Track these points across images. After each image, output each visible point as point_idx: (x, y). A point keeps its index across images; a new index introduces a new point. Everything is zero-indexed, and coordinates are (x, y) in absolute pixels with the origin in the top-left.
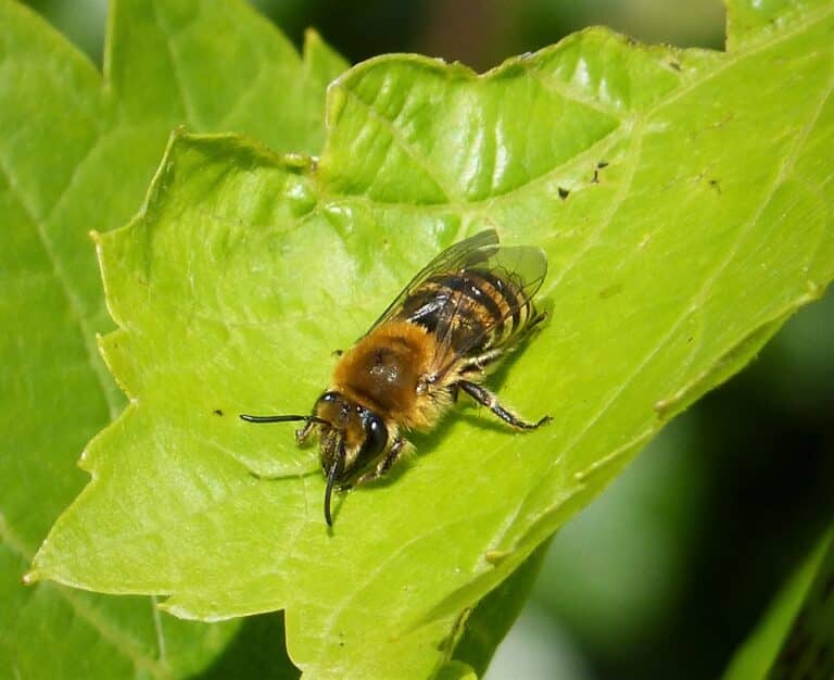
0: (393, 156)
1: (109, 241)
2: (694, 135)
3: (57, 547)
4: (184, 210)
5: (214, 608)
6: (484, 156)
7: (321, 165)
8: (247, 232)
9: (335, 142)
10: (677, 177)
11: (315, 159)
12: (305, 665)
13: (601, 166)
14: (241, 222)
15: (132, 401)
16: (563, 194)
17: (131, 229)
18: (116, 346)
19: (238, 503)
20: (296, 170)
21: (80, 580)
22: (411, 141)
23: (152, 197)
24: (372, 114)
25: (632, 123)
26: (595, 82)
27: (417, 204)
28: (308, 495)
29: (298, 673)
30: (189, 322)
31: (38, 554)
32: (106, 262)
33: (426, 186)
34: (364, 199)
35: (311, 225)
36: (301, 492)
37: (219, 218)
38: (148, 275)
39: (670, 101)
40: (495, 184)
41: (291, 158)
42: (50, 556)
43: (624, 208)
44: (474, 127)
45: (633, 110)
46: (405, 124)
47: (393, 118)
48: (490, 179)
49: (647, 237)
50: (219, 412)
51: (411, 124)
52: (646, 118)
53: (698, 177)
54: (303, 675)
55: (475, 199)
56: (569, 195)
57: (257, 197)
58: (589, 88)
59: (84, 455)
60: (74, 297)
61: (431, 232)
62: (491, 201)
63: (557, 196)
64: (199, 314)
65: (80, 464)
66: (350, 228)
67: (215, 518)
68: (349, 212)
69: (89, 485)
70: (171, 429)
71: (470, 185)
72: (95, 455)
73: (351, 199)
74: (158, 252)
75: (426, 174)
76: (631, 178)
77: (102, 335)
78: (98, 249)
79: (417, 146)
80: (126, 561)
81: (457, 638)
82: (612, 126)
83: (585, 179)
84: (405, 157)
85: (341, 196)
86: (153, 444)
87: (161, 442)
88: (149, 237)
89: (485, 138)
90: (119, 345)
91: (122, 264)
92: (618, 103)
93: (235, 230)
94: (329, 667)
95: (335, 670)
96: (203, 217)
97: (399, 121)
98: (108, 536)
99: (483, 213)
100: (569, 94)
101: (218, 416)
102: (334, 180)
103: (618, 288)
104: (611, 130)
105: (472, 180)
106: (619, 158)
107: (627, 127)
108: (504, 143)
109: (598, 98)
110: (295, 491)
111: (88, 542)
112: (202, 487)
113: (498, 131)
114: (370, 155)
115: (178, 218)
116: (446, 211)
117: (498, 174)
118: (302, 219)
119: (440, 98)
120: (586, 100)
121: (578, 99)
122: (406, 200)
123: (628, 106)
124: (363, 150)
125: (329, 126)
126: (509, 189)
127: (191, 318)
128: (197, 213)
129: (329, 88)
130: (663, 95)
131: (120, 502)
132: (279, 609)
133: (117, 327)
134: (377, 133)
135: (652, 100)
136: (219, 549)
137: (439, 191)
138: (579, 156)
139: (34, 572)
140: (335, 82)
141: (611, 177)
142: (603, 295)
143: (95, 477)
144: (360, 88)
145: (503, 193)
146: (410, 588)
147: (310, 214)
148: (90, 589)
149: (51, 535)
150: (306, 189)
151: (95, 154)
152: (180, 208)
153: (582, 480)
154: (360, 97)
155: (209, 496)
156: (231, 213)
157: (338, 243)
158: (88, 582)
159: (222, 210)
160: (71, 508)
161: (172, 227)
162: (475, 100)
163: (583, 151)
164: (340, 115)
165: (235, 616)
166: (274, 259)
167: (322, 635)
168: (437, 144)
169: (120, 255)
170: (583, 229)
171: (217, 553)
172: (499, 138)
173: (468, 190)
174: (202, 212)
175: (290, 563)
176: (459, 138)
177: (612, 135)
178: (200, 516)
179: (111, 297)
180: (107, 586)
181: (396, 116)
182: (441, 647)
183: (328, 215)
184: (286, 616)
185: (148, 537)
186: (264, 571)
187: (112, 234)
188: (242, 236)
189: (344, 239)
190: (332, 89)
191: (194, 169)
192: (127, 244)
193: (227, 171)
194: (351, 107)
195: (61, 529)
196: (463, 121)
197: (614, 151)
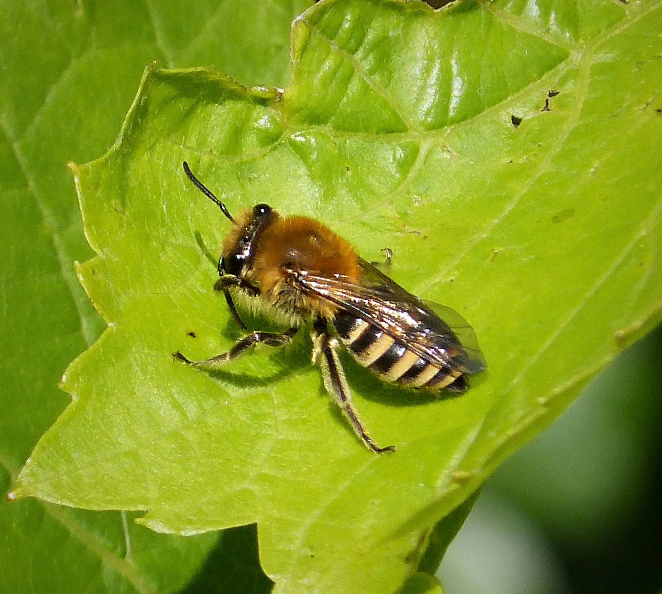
0: (354, 87)
1: (86, 172)
2: (639, 65)
3: (40, 465)
4: (157, 141)
5: (190, 522)
6: (441, 86)
7: (286, 97)
8: (216, 161)
9: (299, 74)
10: (625, 105)
11: (281, 91)
12: (278, 576)
13: (552, 94)
14: (211, 151)
15: (110, 325)
16: (516, 121)
17: (107, 161)
18: (94, 272)
19: (211, 420)
20: (263, 102)
21: (63, 497)
22: (372, 72)
23: (126, 130)
24: (334, 47)
25: (580, 55)
26: (545, 14)
27: (377, 133)
28: (278, 413)
29: (270, 584)
30: (163, 249)
31: (22, 472)
32: (84, 193)
33: (385, 115)
34: (327, 129)
35: (277, 154)
36: (271, 411)
37: (190, 148)
38: (124, 205)
39: (618, 31)
40: (451, 114)
41: (259, 90)
42: (33, 474)
43: (574, 135)
44: (431, 60)
45: (581, 41)
46: (365, 57)
47: (354, 51)
48: (446, 108)
49: (596, 163)
50: (192, 334)
51: (371, 57)
52: (593, 48)
53: (644, 106)
54: (277, 586)
55: (432, 128)
56: (522, 123)
57: (226, 128)
58: (539, 20)
59: (64, 378)
60: (46, 211)
61: (391, 160)
62: (448, 130)
63: (510, 125)
64: (172, 239)
65: (61, 386)
66: (314, 157)
67: (190, 435)
68: (313, 140)
69: (69, 406)
70: (147, 351)
71: (427, 114)
72: (75, 376)
73: (315, 128)
74: (133, 182)
75: (386, 104)
76: (580, 106)
77: (81, 263)
78: (76, 180)
79: (377, 78)
80: (106, 478)
81: (422, 550)
82: (562, 57)
83: (537, 108)
84: (366, 89)
85: (305, 126)
86: (130, 366)
87: (138, 365)
88: (124, 168)
89: (441, 70)
90: (96, 271)
91: (99, 193)
92: (568, 35)
93: (206, 159)
94: (300, 578)
95: (305, 581)
96: (175, 148)
97: (360, 54)
98: (88, 455)
99: (441, 140)
100: (521, 27)
101: (190, 338)
102: (298, 110)
103: (570, 213)
104: (561, 60)
105: (429, 110)
106: (569, 87)
107: (576, 57)
108: (460, 74)
109: (548, 30)
110: (265, 409)
111: (69, 461)
112: (176, 405)
113: (453, 62)
114: (333, 85)
115: (151, 149)
116: (405, 139)
117: (454, 102)
118: (270, 147)
119: (399, 31)
120: (536, 32)
121: (528, 31)
122: (366, 129)
123: (576, 36)
124: (325, 83)
125: (294, 59)
126: (464, 118)
127: (164, 243)
128: (169, 143)
129: (293, 23)
130: (610, 26)
131: (100, 421)
132: (252, 522)
133: (95, 254)
134: (339, 66)
135: (599, 32)
136: (193, 466)
137: (398, 120)
138: (531, 85)
139: (19, 490)
140: (299, 18)
141: (562, 106)
142: (556, 219)
143: (75, 398)
144: (322, 23)
145: (459, 122)
146: (377, 502)
147: (276, 143)
148: (72, 506)
149: (34, 453)
150: (272, 119)
151: (67, 76)
152: (153, 140)
153: (545, 405)
154: (323, 32)
155: (184, 414)
156: (201, 144)
157: (303, 170)
158: (71, 500)
159: (193, 141)
160: (52, 428)
161: (146, 157)
162: (432, 34)
163: (535, 80)
164: (304, 49)
165: (210, 529)
166: (243, 186)
167: (293, 547)
168: (396, 76)
169: (97, 186)
170: (535, 155)
171: (192, 470)
172: (455, 70)
173: (426, 120)
174: (174, 143)
175: (263, 478)
176: (416, 70)
177: (562, 65)
178: (175, 435)
179: (89, 225)
180: (88, 502)
181: (357, 50)
182: (407, 560)
183: (293, 144)
184: (259, 530)
185: (126, 454)
186: (237, 486)
187: (89, 165)
188: (211, 165)
189: (309, 168)
190: (296, 23)
191: (166, 102)
192: (104, 175)
193: (197, 103)
194: (314, 41)
195: (43, 448)
196: (420, 53)
197: (564, 80)
